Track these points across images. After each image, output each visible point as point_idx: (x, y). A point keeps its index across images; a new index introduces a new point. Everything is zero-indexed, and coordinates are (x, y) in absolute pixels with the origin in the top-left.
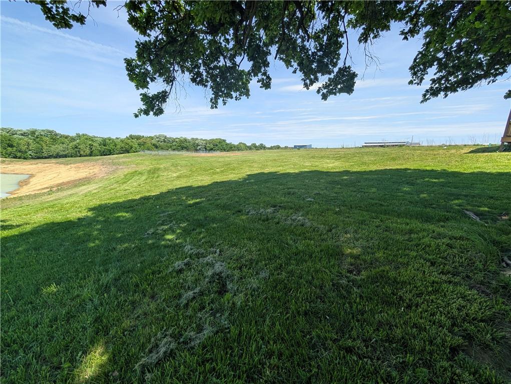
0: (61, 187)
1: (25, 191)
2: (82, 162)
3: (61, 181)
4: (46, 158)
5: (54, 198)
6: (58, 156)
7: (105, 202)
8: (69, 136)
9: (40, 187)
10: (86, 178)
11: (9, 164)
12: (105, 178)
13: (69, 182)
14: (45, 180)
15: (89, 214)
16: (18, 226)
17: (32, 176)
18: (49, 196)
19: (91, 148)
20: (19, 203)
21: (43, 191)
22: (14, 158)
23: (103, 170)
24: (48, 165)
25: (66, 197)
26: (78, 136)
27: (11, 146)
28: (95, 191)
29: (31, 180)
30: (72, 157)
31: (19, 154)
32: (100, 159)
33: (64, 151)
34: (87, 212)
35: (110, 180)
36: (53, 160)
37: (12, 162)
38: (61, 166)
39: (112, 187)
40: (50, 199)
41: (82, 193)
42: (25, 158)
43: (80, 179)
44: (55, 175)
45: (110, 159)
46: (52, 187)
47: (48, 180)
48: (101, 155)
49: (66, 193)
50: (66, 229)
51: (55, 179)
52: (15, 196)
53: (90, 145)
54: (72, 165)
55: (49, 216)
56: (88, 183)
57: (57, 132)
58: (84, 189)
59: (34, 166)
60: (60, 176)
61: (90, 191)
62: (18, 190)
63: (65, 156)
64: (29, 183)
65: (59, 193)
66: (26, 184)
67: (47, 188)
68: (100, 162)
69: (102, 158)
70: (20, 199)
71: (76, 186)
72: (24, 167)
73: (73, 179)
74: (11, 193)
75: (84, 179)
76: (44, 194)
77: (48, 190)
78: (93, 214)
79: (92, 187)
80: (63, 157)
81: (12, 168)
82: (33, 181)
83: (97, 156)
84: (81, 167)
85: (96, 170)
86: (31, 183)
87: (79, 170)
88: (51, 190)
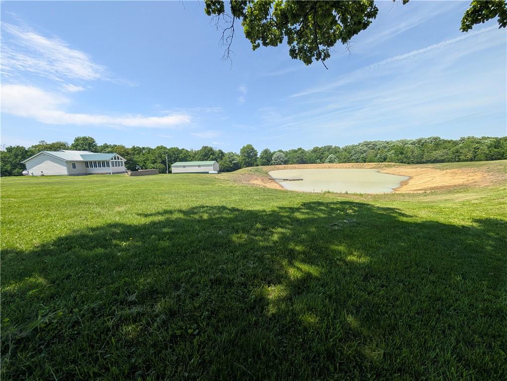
0: (435, 191)
1: (404, 190)
2: (461, 167)
3: (434, 185)
4: (424, 163)
5: (429, 200)
6: (435, 161)
7: (496, 217)
8: (452, 140)
9: (416, 188)
10: (463, 185)
11: (397, 167)
12: (489, 188)
13: (442, 187)
14: (420, 182)
15: (475, 224)
16: (411, 217)
17: (411, 178)
18: (425, 198)
19: (476, 152)
20: (402, 198)
21: (419, 192)
22: (401, 163)
23: (488, 177)
24: (425, 169)
25: (441, 201)
26: (463, 140)
27: (402, 153)
28: (476, 202)
29: (410, 181)
30: (448, 162)
31: (405, 160)
32: (484, 164)
33: (442, 156)
34: (472, 222)
35: (498, 191)
36: (431, 165)
37: (399, 165)
38: (437, 171)
39: (501, 200)
40: (427, 200)
41: (457, 201)
42: (408, 163)
43: (455, 186)
44: (429, 179)
45: (501, 165)
46: (425, 190)
47: (423, 183)
48: (487, 160)
49: (440, 197)
50: (453, 232)
51: (429, 183)
52: (397, 192)
53: (475, 148)
54: (448, 171)
55: (432, 216)
56: (465, 191)
57: (441, 138)
58: (461, 197)
59: (414, 170)
60: (434, 180)
61: (469, 201)
62: (400, 188)
63: (442, 161)
64: (408, 184)
65: (434, 196)
66: (406, 185)
67: (421, 190)
68: (485, 168)
69: (487, 164)
70: (403, 195)
71: (450, 192)
72: (406, 170)
73: (447, 184)
74: (395, 190)
75: (459, 185)
76: (420, 195)
77: (423, 191)
78: (480, 226)
79: (471, 196)
80: (440, 163)
81: (399, 171)
82: (411, 182)
83: (481, 160)
84: (458, 172)
85: (478, 177)
86: (410, 184)
87: (455, 176)
88: (426, 192)
